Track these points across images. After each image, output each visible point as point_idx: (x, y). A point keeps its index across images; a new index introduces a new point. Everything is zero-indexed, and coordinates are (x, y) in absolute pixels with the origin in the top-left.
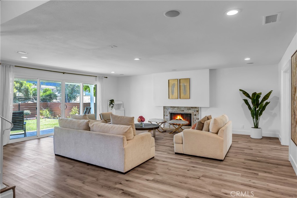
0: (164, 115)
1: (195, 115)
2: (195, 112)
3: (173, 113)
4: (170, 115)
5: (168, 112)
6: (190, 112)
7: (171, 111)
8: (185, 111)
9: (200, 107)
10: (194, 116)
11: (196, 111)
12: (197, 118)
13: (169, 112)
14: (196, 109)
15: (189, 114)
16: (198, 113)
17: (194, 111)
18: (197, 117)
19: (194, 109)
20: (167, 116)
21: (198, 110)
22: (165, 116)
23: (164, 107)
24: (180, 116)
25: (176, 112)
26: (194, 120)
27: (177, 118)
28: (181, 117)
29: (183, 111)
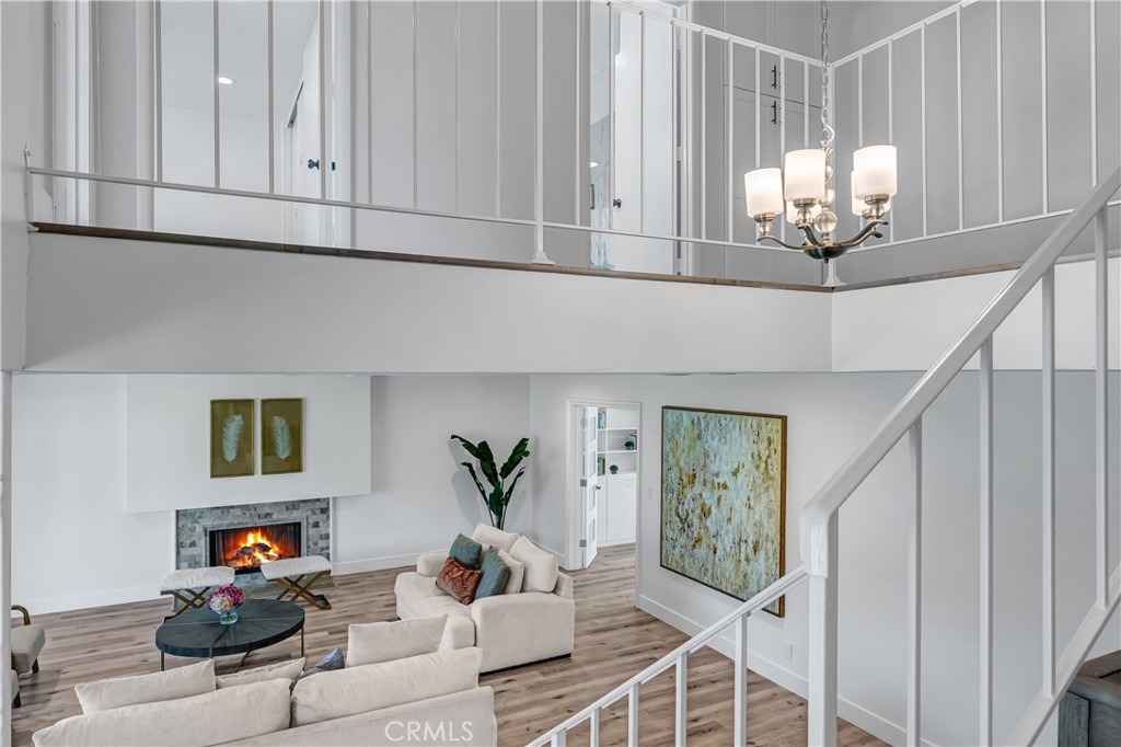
0: (179, 545)
1: (316, 525)
2: (314, 513)
3: (223, 531)
4: (208, 538)
5: (199, 529)
6: (294, 517)
7: (212, 523)
8: (274, 517)
9: (335, 499)
10: (310, 530)
11: (318, 512)
12: (321, 536)
13: (206, 530)
14: (318, 505)
15: (290, 524)
16: (325, 516)
17: (310, 513)
18: (322, 530)
19: (310, 506)
20: (193, 544)
21: (324, 506)
22: (181, 549)
23: (178, 512)
24: (259, 535)
25: (239, 524)
26: (311, 544)
27: (246, 540)
28: (262, 536)
29: (267, 515)
